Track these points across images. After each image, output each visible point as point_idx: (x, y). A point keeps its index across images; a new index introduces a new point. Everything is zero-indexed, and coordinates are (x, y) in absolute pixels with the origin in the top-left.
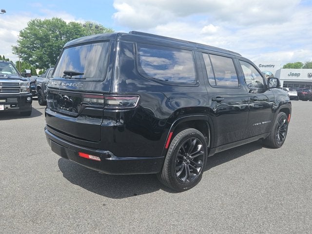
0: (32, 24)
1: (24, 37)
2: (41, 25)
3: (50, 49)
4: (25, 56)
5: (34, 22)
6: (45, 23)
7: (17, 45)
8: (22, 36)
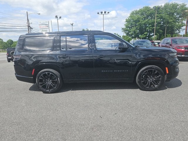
0: (133, 13)
1: (128, 22)
2: (137, 13)
3: (140, 26)
4: (127, 32)
5: (133, 12)
6: (139, 11)
7: (124, 27)
8: (126, 22)
